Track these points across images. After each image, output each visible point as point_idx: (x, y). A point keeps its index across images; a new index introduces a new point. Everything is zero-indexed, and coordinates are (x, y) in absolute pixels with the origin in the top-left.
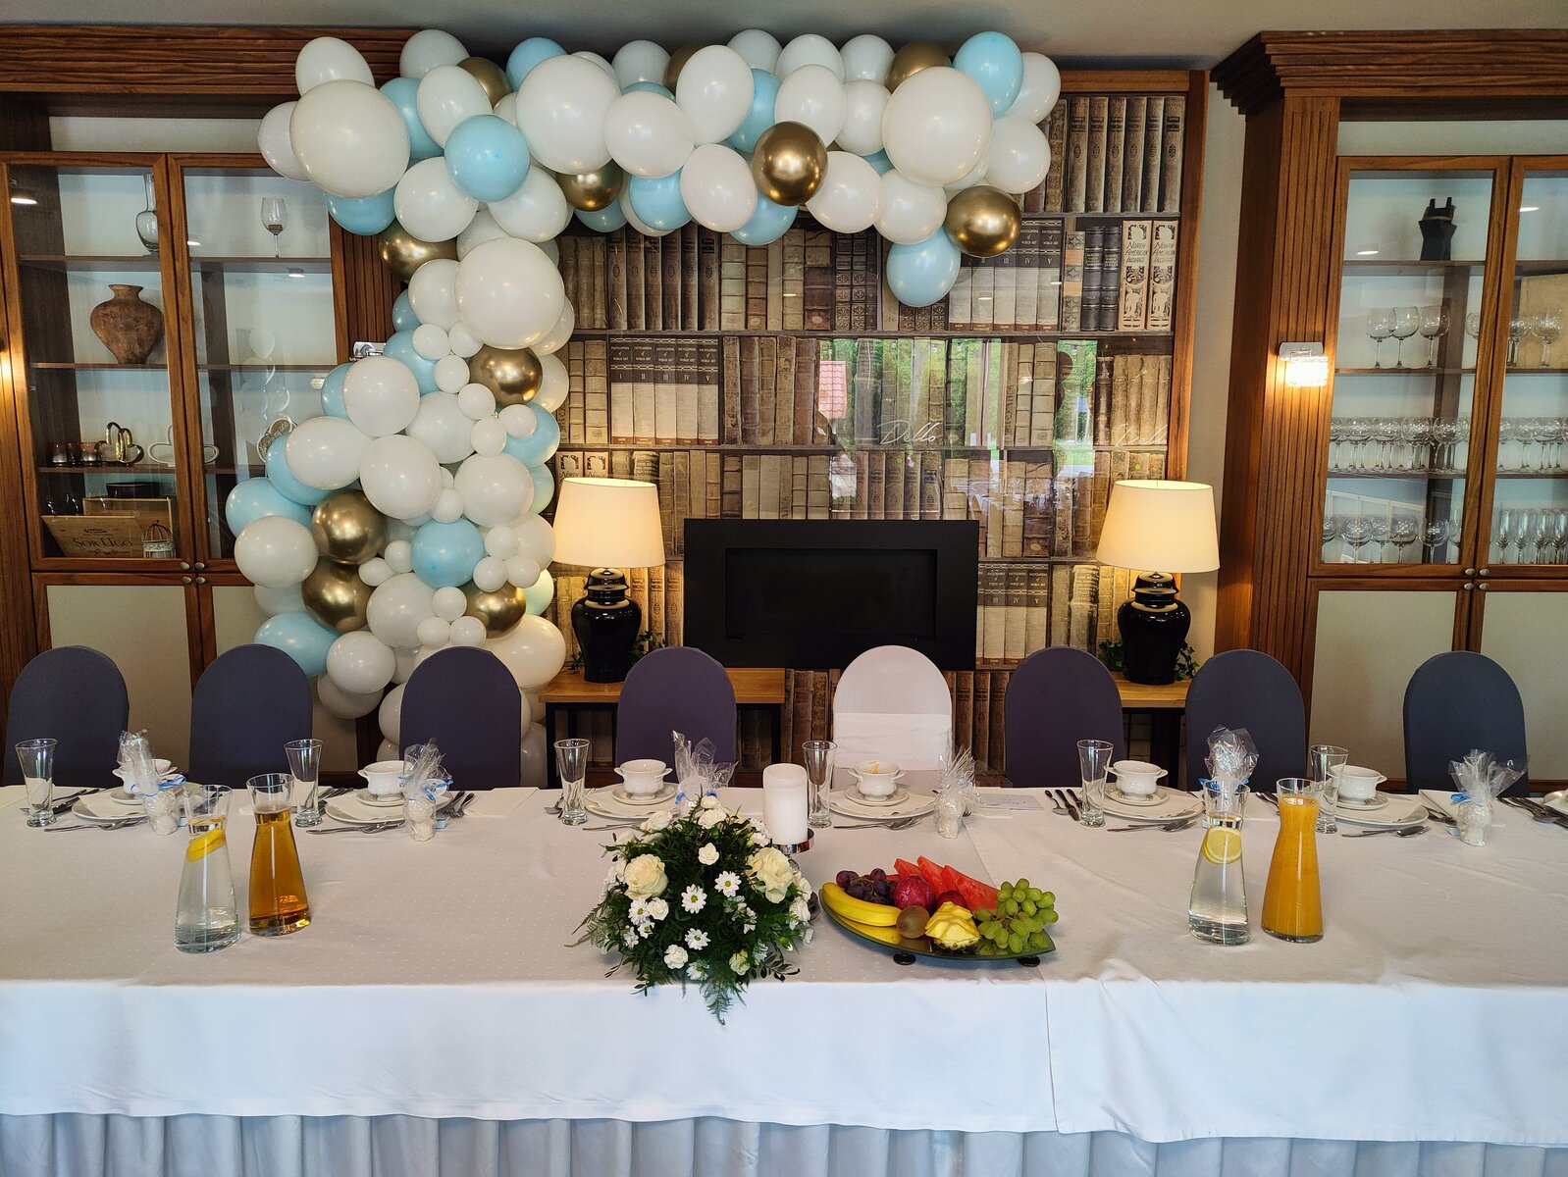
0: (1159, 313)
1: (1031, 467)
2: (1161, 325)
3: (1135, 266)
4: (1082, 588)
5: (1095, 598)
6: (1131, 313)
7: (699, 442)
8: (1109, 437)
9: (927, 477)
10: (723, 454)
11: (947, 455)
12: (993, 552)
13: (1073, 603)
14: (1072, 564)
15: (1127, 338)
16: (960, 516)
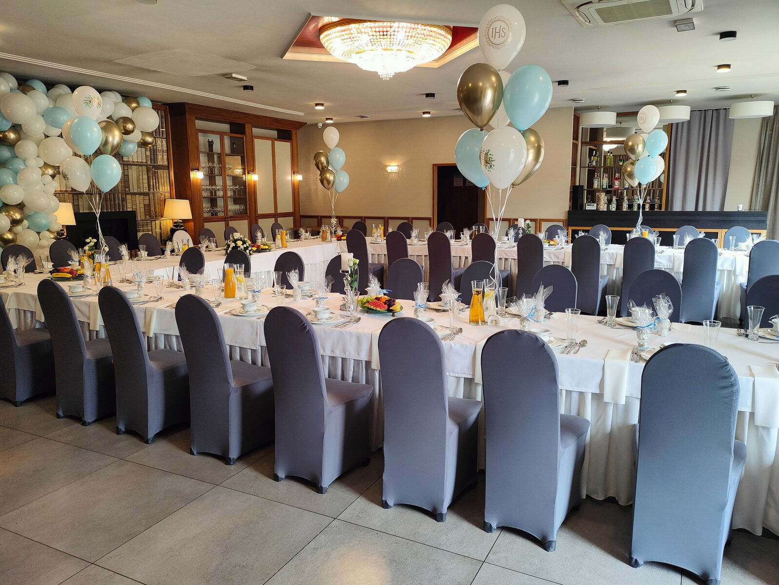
0: (165, 160)
1: (145, 197)
2: (166, 163)
3: (159, 149)
4: (158, 227)
5: (161, 229)
6: (160, 160)
7: (66, 191)
8: (159, 189)
9: (123, 200)
10: (73, 194)
11: (126, 194)
12: (139, 218)
13: (157, 230)
14: (155, 221)
15: (160, 166)
16: (131, 210)
